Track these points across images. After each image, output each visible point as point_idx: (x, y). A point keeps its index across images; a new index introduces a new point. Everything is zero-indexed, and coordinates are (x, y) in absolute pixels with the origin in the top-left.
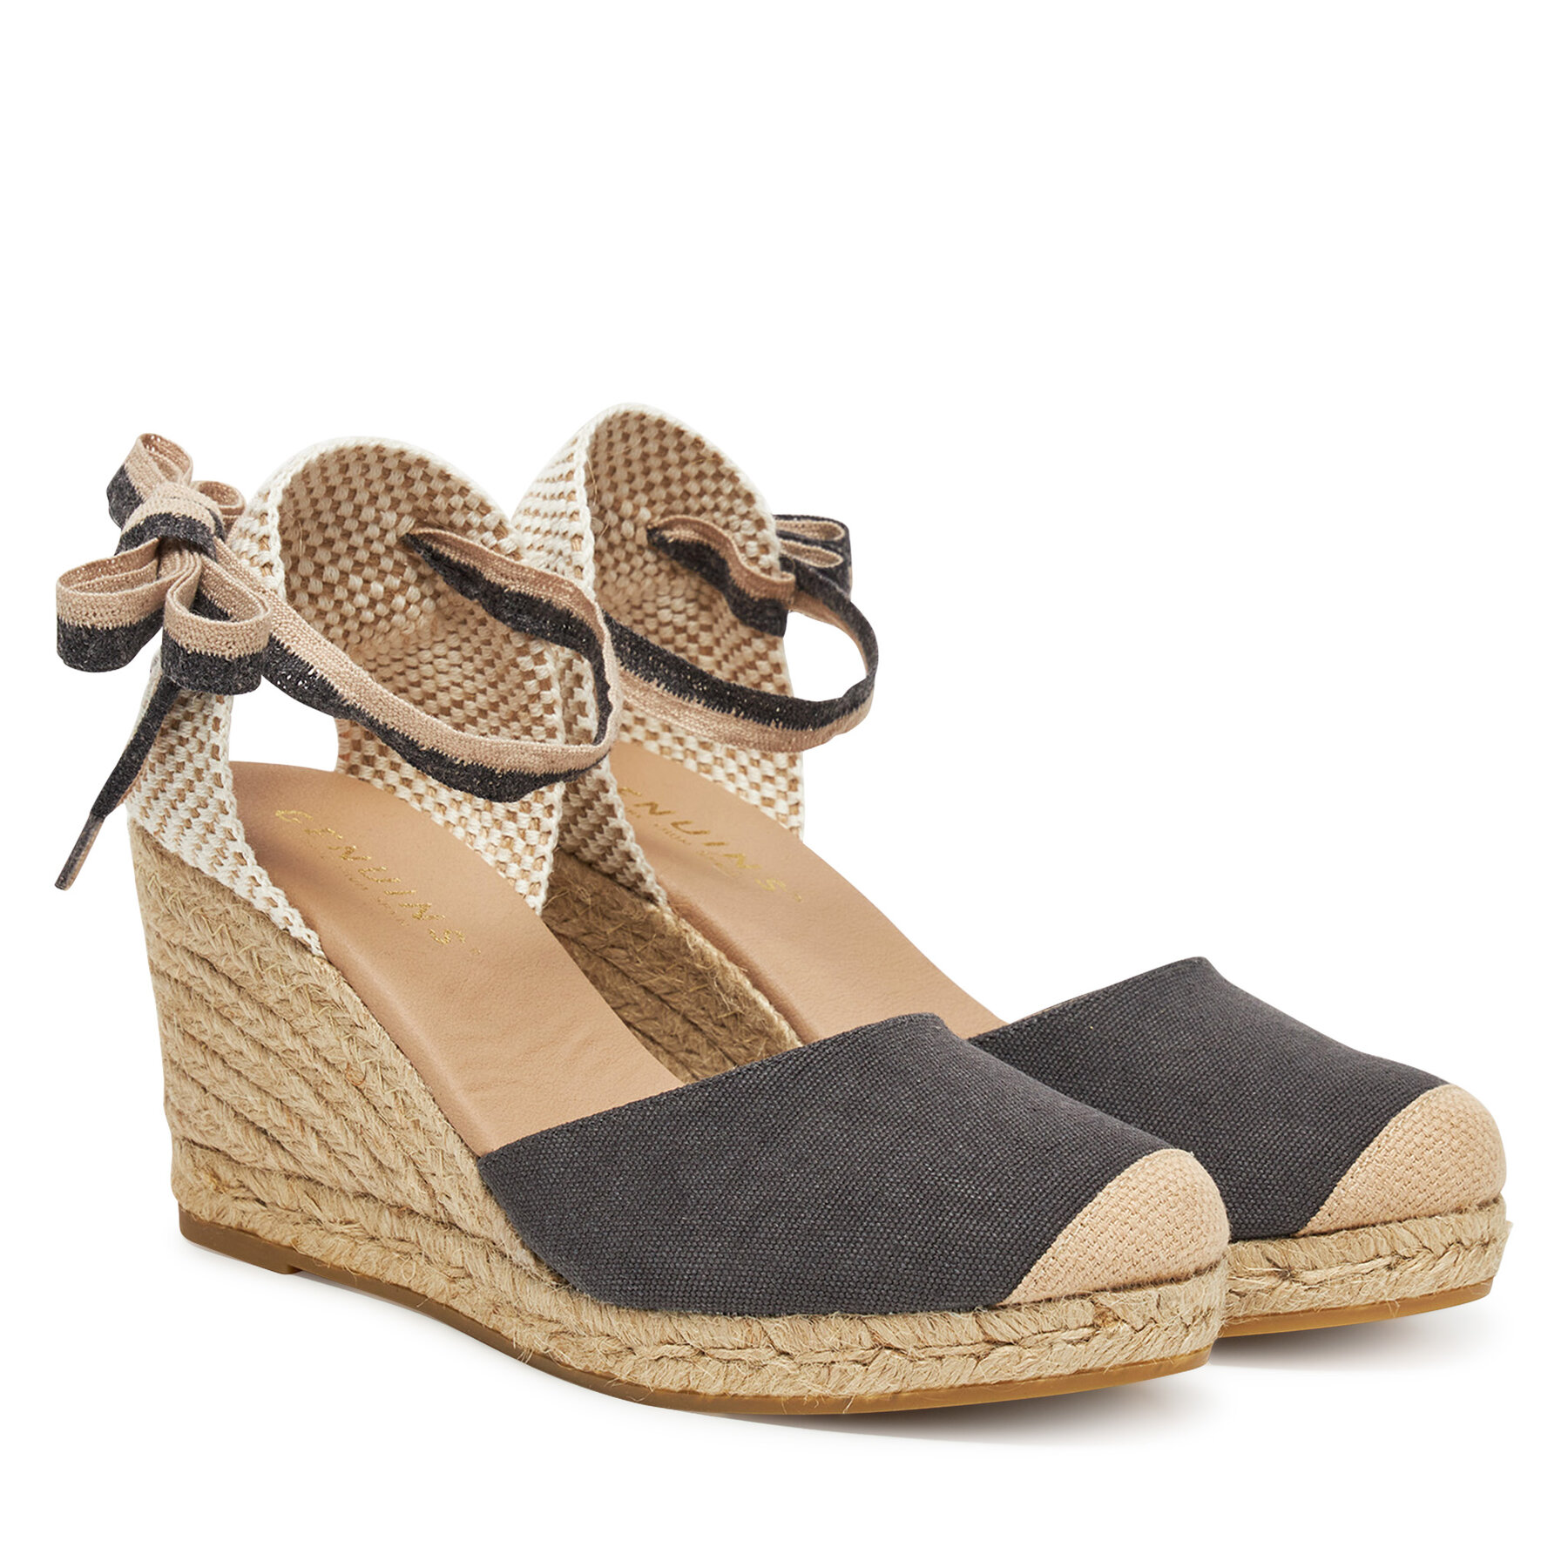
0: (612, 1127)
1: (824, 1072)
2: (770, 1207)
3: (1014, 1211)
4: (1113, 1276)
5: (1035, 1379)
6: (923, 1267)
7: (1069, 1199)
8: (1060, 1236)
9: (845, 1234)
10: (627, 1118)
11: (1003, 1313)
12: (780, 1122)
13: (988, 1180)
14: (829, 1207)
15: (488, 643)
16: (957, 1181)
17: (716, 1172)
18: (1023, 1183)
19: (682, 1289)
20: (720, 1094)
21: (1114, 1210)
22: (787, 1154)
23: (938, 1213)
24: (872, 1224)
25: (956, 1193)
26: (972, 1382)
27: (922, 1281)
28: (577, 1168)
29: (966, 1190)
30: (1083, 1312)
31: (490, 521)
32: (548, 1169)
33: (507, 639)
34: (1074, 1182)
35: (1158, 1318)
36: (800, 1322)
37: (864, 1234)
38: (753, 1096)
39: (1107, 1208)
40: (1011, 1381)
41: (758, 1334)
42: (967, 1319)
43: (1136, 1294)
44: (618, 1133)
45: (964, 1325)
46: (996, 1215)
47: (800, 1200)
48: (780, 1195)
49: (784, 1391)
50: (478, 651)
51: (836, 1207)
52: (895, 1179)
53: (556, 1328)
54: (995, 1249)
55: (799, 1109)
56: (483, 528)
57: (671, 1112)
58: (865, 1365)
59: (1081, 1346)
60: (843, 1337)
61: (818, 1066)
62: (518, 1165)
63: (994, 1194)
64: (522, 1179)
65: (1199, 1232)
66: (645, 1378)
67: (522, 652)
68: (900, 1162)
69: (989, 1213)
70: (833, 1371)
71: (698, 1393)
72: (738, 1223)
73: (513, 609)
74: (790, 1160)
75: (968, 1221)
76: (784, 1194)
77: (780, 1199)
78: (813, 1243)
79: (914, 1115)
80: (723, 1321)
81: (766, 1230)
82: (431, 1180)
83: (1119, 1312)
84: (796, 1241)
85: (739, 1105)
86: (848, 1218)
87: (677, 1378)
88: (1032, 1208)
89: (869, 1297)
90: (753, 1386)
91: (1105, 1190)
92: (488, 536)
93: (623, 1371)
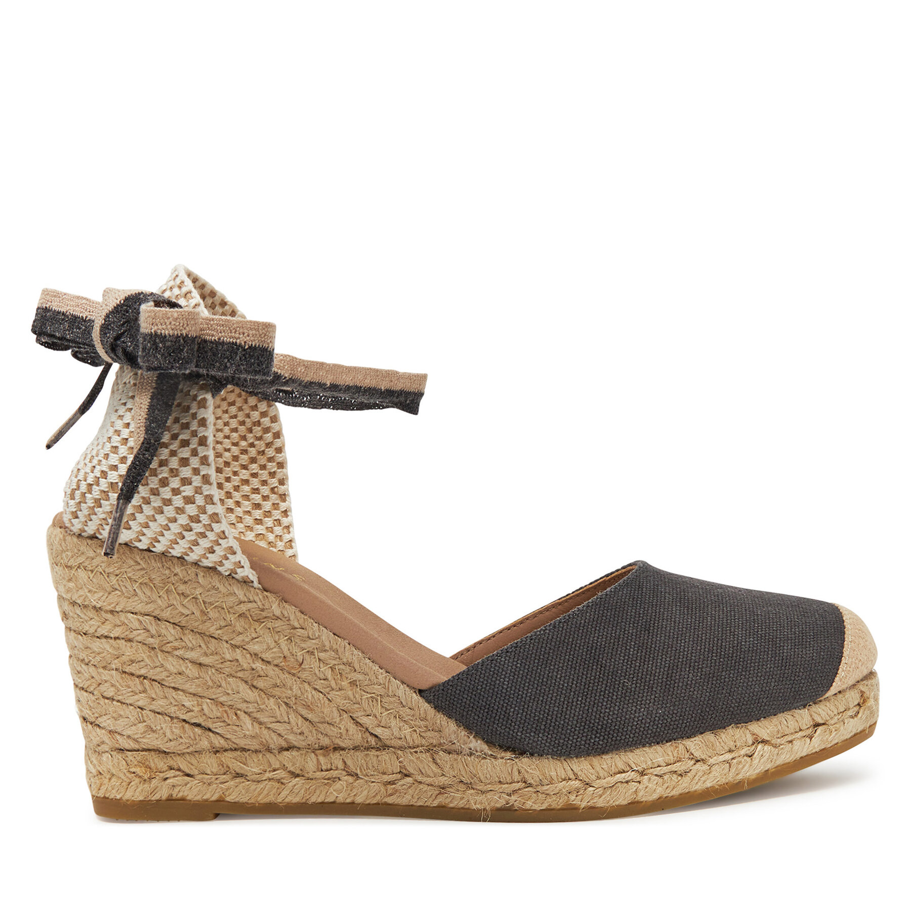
4: (866, 671)
6: (784, 682)
11: (821, 705)
26: (807, 753)
27: (784, 691)
36: (709, 737)
41: (682, 751)
42: (804, 712)
45: (803, 717)
58: (750, 757)
59: (856, 718)
60: (737, 741)
66: (600, 803)
70: (732, 765)
83: (868, 693)
87: (626, 796)
90: (681, 788)
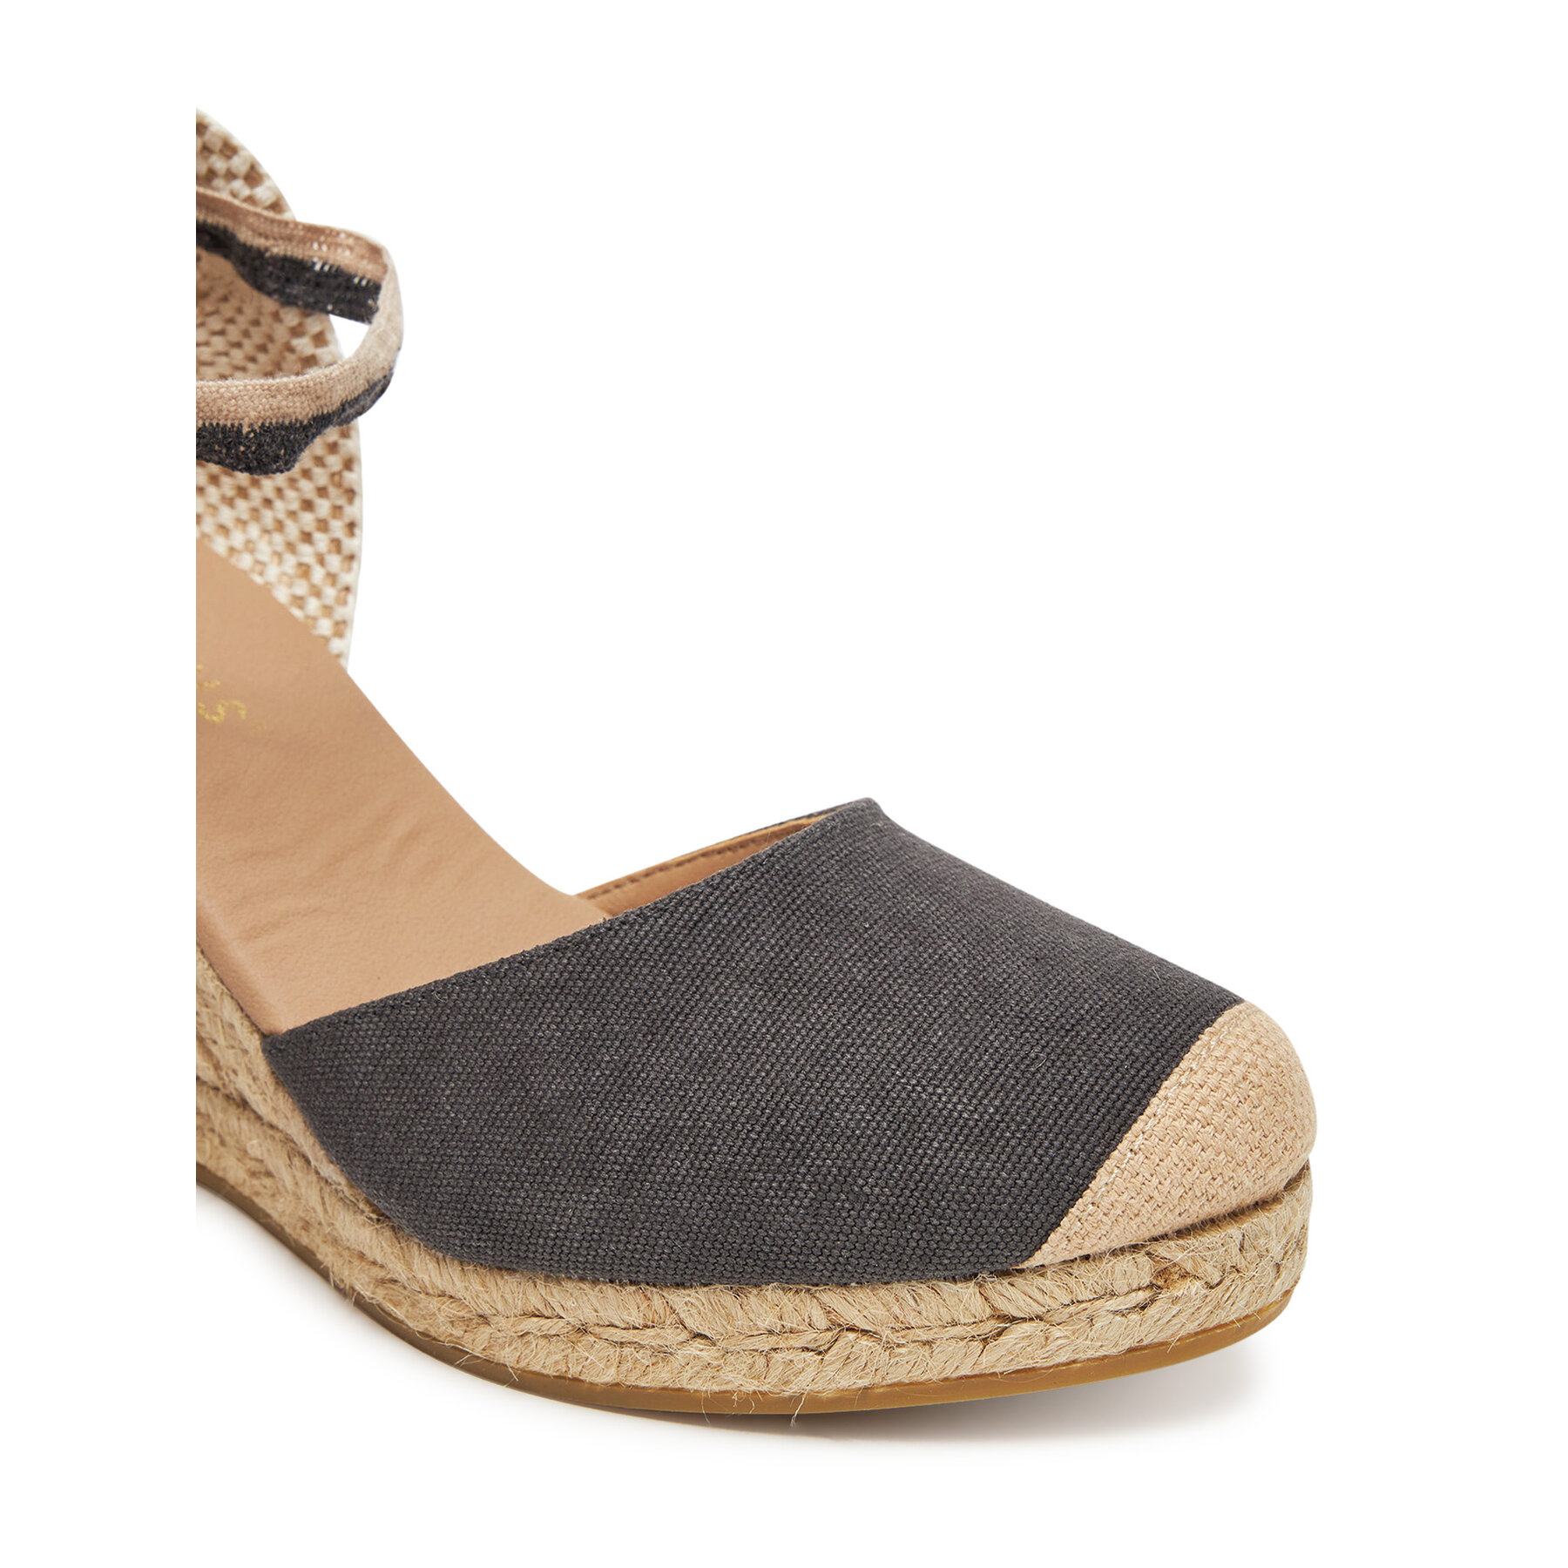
0: (435, 1009)
1: (730, 922)
2: (667, 1136)
3: (1029, 1135)
4: (1179, 1219)
5: (1068, 1364)
6: (900, 1225)
7: (1109, 1112)
8: (1101, 1171)
9: (780, 1177)
10: (455, 997)
11: (1018, 1281)
12: (673, 1002)
13: (986, 1087)
14: (753, 1136)
15: (256, 323)
16: (940, 1091)
17: (584, 1079)
18: (1039, 1090)
19: (548, 1250)
20: (584, 960)
21: (1176, 1123)
22: (686, 1054)
23: (915, 1143)
24: (819, 1162)
25: (940, 1111)
26: (976, 1372)
27: (898, 1245)
28: (390, 1067)
29: (955, 1105)
30: (1138, 1270)
31: (238, 164)
32: (350, 1066)
33: (276, 317)
34: (1112, 1082)
35: (1242, 1264)
36: (721, 1297)
37: (809, 1178)
38: (632, 962)
39: (1166, 1121)
40: (1033, 1369)
41: (661, 1312)
42: (968, 1290)
43: (1212, 1238)
44: (444, 1018)
45: (962, 1299)
46: (1002, 1143)
47: (709, 1124)
48: (680, 1118)
49: (703, 1385)
50: (246, 334)
51: (763, 1135)
52: (847, 1090)
53: (381, 1274)
54: (1006, 1196)
55: (698, 982)
56: (230, 176)
57: (516, 988)
58: (820, 1353)
59: (1134, 1317)
60: (785, 1316)
61: (720, 913)
62: (312, 1057)
63: (997, 1111)
64: (318, 1076)
65: (1293, 1134)
66: (507, 1356)
67: (297, 332)
68: (853, 1064)
69: (992, 1140)
70: (773, 1361)
71: (582, 1381)
72: (621, 1160)
73: (278, 278)
74: (691, 1062)
75: (961, 1154)
76: (685, 1116)
77: (681, 1123)
78: (733, 1191)
79: (865, 984)
80: (609, 1290)
81: (664, 1171)
82: (214, 1049)
83: (1189, 1266)
84: (709, 1187)
85: (612, 976)
86: (783, 1153)
87: (549, 1361)
88: (1056, 1129)
89: (821, 1267)
90: (660, 1377)
91: (1161, 1093)
92: (238, 185)
93: (477, 1343)
